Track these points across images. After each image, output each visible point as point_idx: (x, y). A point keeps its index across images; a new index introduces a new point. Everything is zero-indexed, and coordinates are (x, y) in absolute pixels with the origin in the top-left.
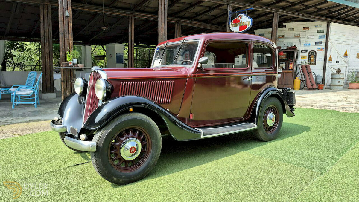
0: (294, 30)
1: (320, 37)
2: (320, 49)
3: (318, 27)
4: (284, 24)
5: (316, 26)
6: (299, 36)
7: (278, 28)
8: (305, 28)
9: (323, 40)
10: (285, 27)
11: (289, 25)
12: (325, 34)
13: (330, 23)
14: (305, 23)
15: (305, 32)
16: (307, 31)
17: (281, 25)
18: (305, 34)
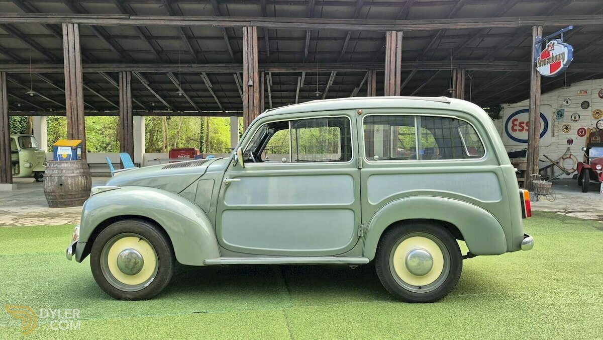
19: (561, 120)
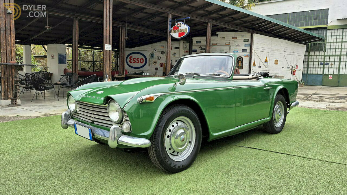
0: (225, 39)
1: (246, 45)
2: (245, 56)
3: (244, 36)
4: (217, 33)
5: (243, 36)
6: (229, 44)
7: (212, 36)
8: (234, 38)
9: (248, 48)
10: (218, 36)
11: (221, 34)
12: (249, 43)
13: (254, 34)
14: (234, 33)
15: (234, 41)
16: (235, 40)
17: (214, 34)
18: (234, 43)
19: (153, 59)
